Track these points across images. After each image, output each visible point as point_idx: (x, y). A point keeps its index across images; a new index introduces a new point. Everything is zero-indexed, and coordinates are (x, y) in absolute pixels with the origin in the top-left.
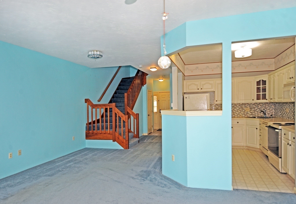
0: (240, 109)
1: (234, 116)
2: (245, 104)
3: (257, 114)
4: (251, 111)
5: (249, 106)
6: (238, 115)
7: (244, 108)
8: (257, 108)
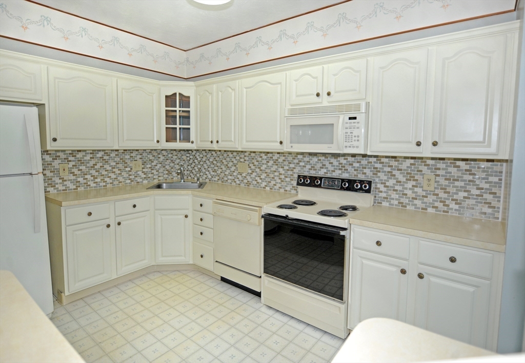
0: (120, 166)
1: (104, 184)
2: (131, 151)
3: (157, 177)
4: (144, 170)
5: (141, 156)
6: (115, 183)
7: (128, 162)
8: (157, 162)
